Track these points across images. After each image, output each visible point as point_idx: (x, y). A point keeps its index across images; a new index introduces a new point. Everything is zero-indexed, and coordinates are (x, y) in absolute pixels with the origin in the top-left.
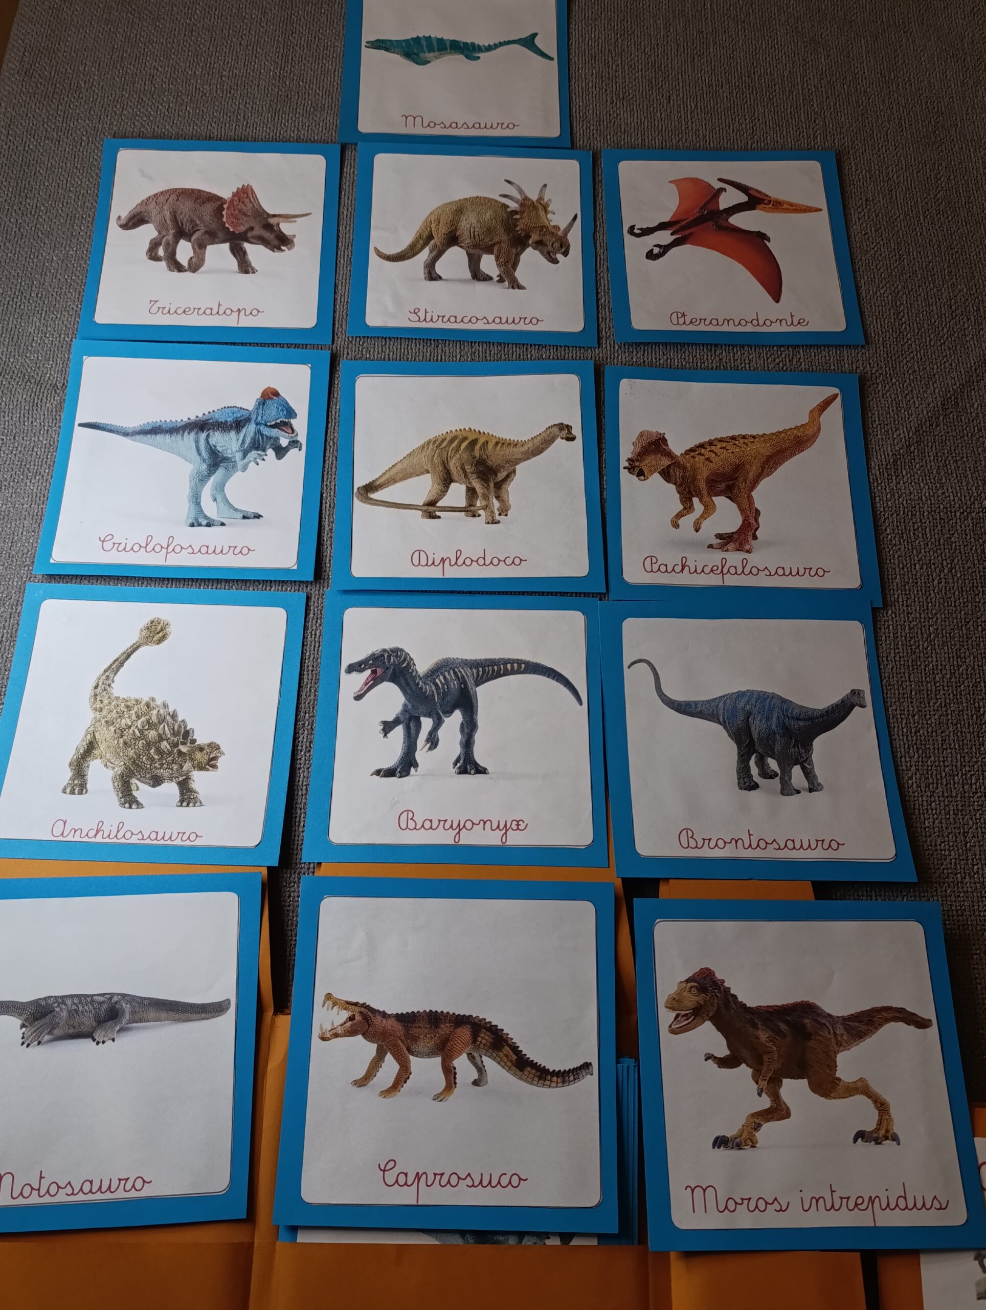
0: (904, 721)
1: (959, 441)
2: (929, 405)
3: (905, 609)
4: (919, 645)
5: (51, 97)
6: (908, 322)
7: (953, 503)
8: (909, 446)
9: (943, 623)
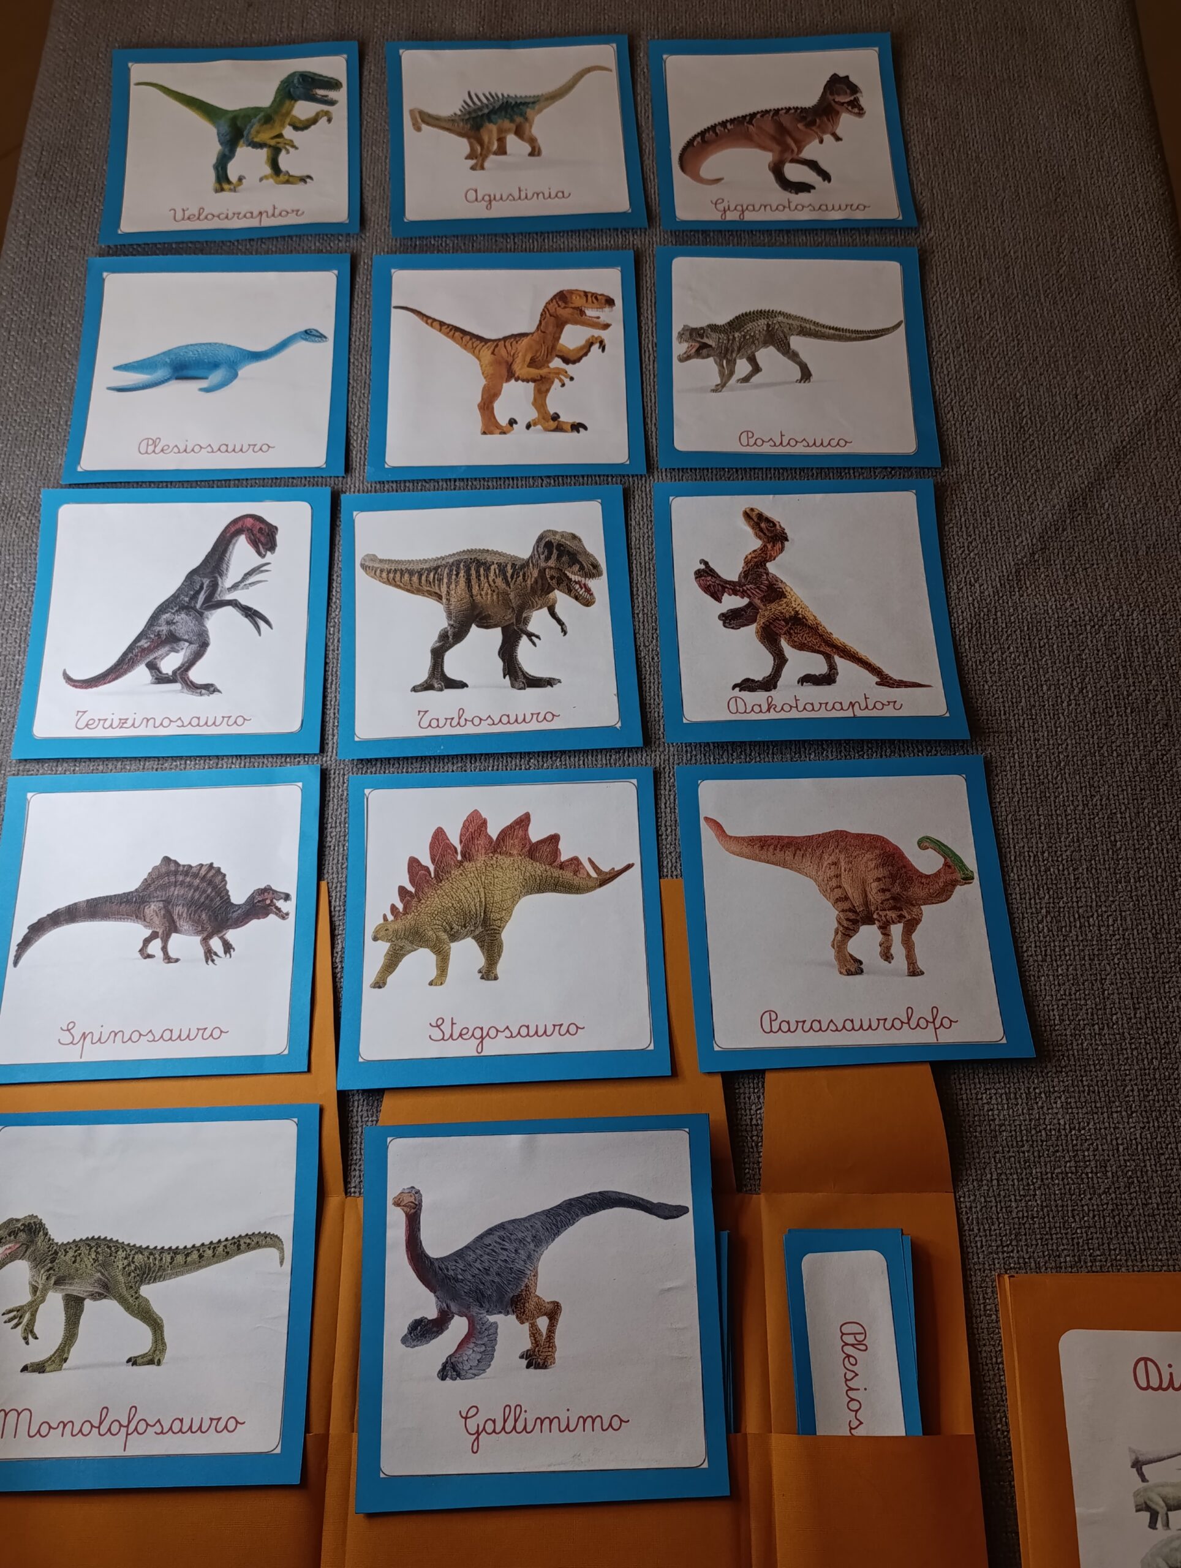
0: (1032, 859)
1: (1088, 546)
2: (1054, 507)
3: (1032, 735)
4: (1048, 775)
5: (73, 200)
6: (1029, 416)
7: (1082, 616)
8: (1034, 553)
9: (1074, 749)
